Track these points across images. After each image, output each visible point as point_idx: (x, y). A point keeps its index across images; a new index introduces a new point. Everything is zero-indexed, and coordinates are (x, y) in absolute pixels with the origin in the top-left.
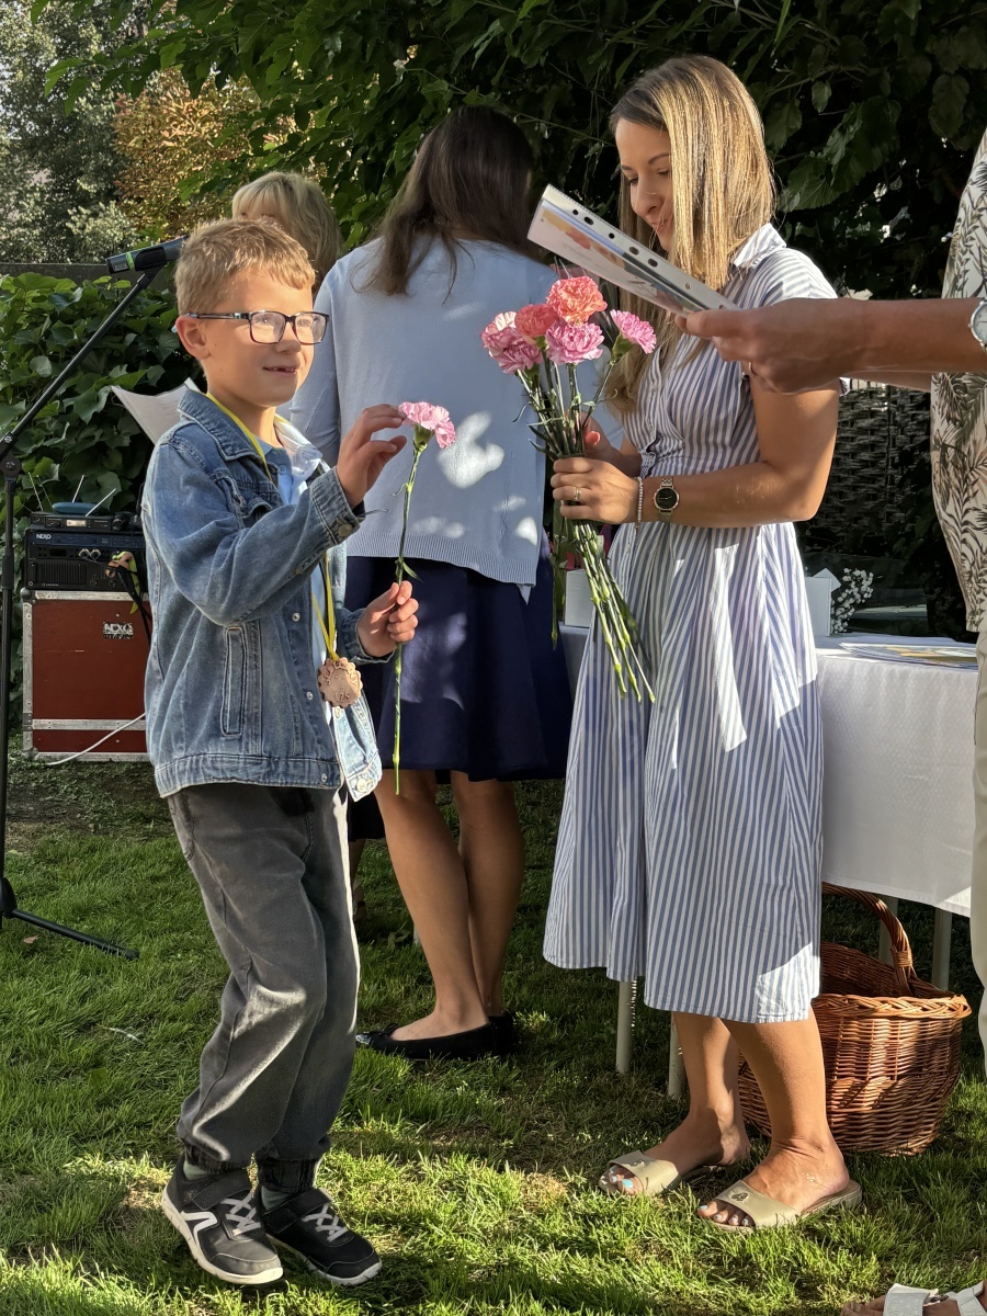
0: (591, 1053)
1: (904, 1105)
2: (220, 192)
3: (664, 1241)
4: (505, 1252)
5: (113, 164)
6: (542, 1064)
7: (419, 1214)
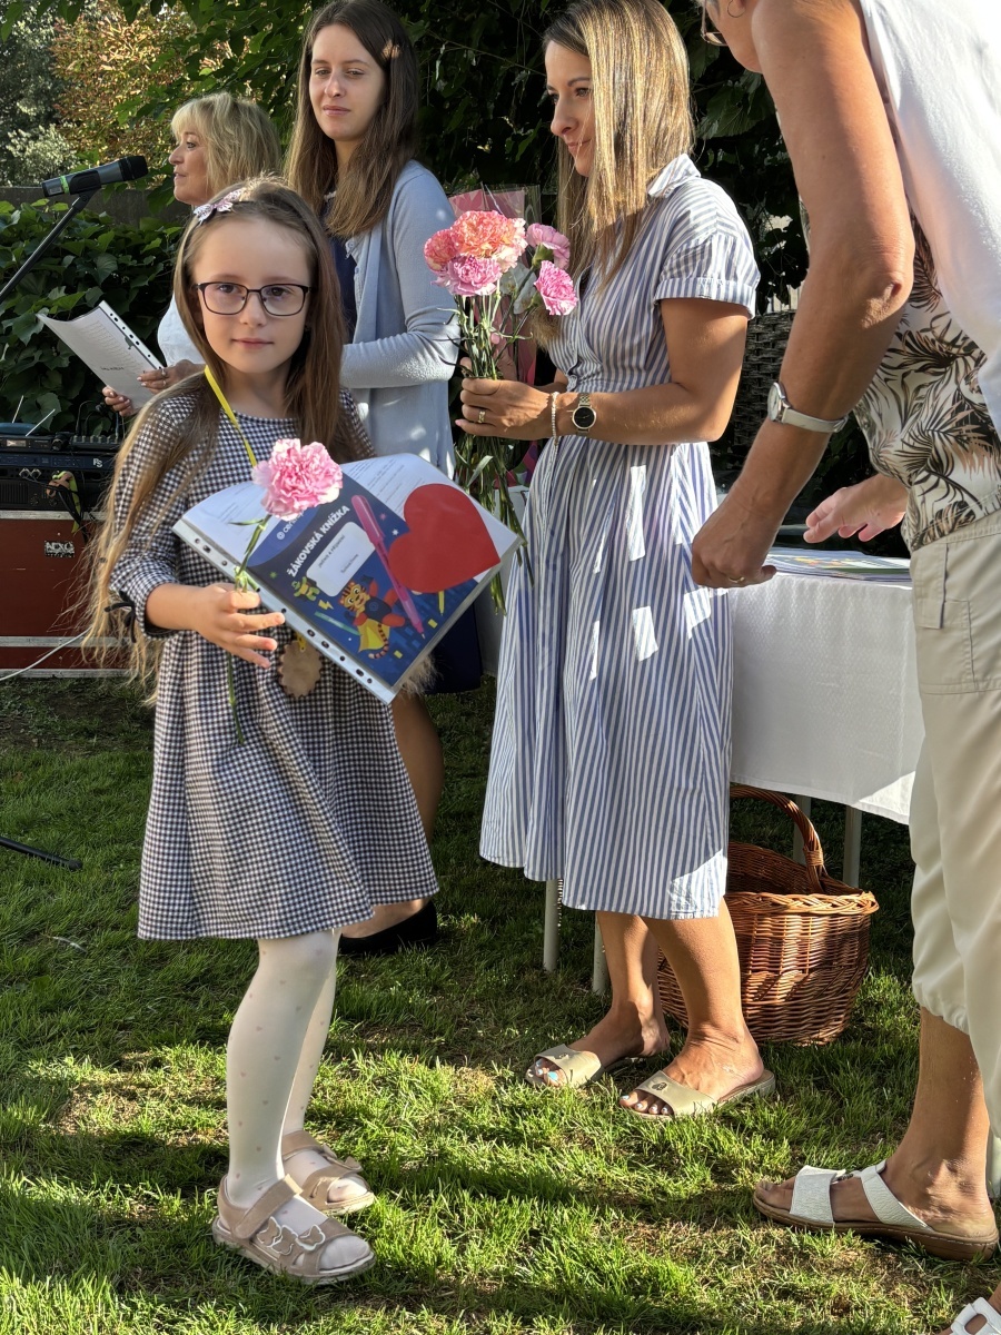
0: (521, 952)
1: (816, 997)
2: (156, 116)
3: (587, 1130)
4: (436, 1144)
5: (52, 88)
6: (473, 964)
7: (353, 1110)
